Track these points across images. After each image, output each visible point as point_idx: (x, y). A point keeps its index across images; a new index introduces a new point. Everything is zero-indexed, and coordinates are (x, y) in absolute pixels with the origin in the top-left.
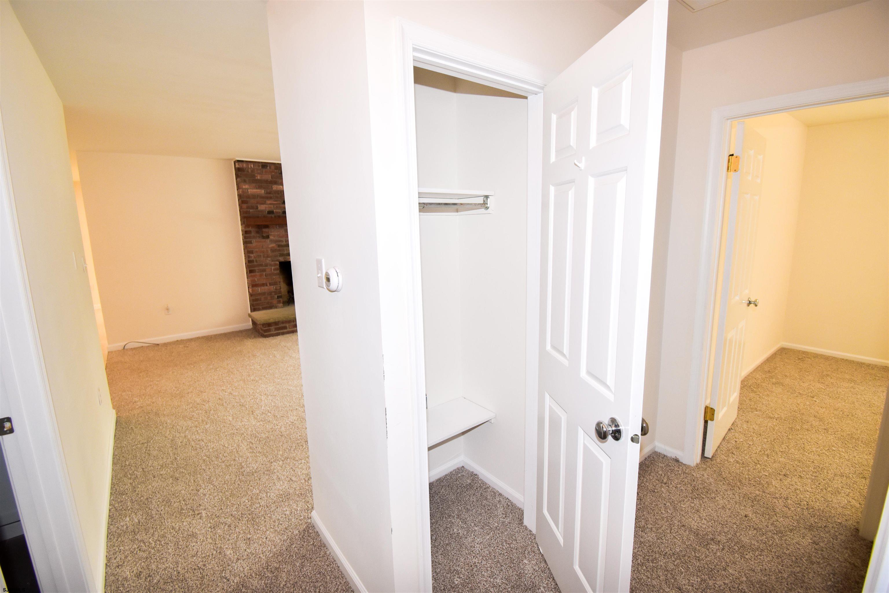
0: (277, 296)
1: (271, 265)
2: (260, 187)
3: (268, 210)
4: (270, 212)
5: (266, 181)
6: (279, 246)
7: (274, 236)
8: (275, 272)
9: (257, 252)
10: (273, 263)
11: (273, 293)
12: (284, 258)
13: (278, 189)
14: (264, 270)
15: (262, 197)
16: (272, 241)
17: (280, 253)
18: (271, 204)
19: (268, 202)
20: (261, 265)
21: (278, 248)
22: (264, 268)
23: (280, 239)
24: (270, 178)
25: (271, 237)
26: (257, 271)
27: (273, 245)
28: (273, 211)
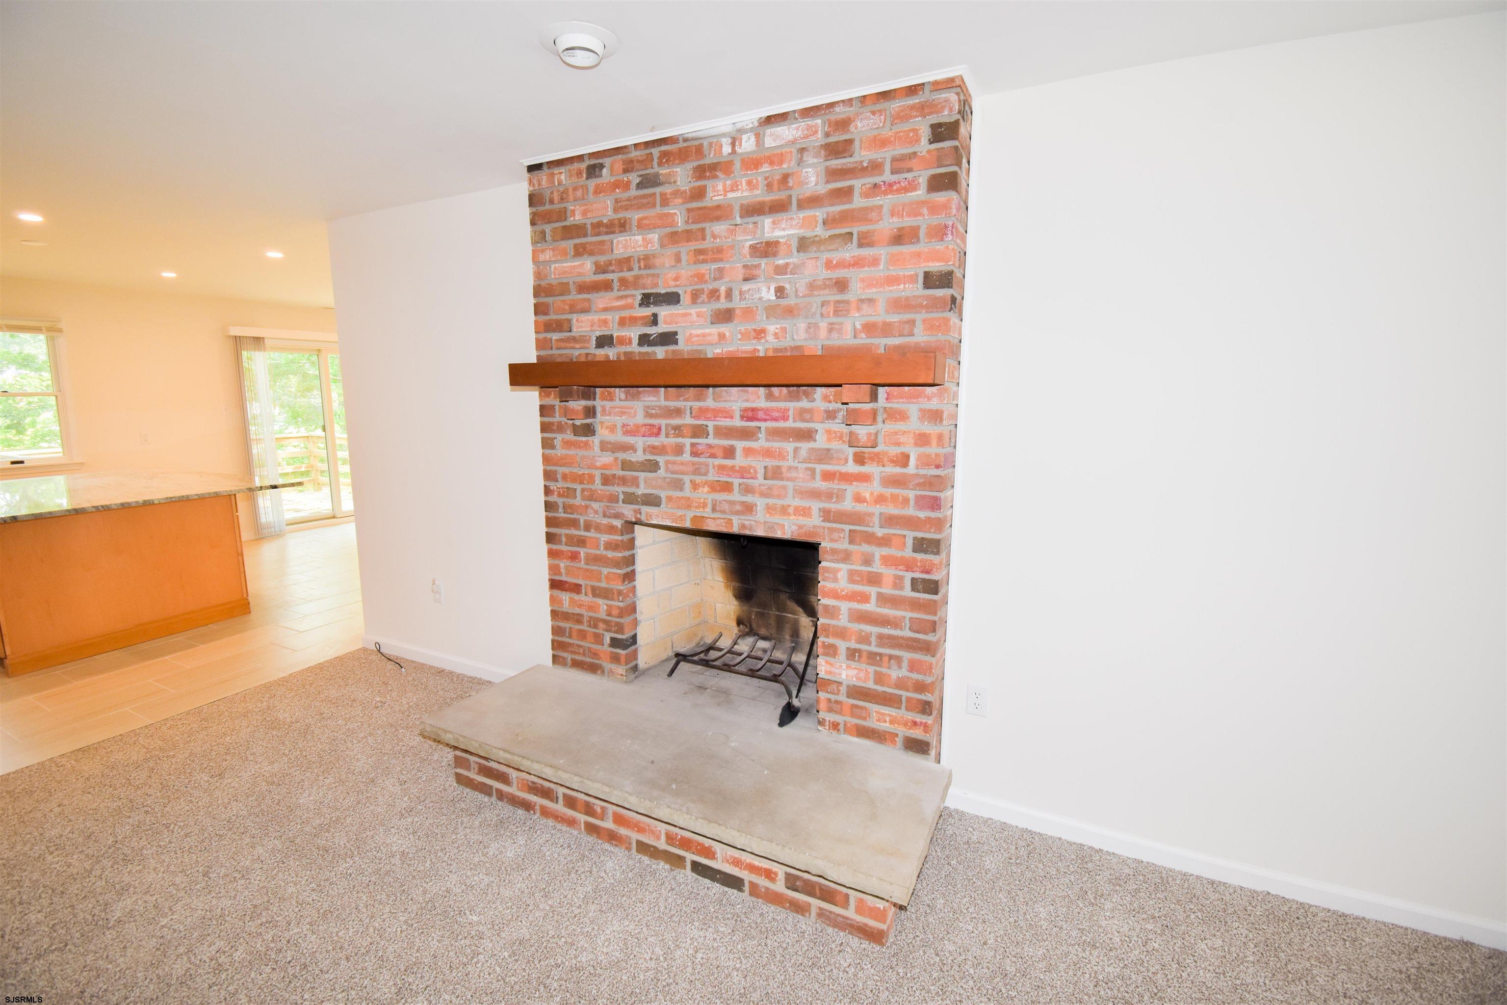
0: (612, 639)
1: (598, 528)
2: (580, 251)
3: (598, 334)
4: (604, 341)
5: (599, 227)
6: (626, 465)
7: (612, 429)
8: (610, 554)
9: (565, 477)
10: (605, 521)
11: (601, 625)
12: (635, 511)
13: (630, 252)
14: (582, 542)
15: (583, 288)
16: (605, 446)
17: (626, 489)
18: (605, 310)
19: (601, 300)
20: (574, 523)
21: (621, 473)
22: (582, 533)
23: (630, 440)
24: (610, 212)
25: (602, 434)
26: (564, 539)
27: (607, 458)
28: (611, 337)
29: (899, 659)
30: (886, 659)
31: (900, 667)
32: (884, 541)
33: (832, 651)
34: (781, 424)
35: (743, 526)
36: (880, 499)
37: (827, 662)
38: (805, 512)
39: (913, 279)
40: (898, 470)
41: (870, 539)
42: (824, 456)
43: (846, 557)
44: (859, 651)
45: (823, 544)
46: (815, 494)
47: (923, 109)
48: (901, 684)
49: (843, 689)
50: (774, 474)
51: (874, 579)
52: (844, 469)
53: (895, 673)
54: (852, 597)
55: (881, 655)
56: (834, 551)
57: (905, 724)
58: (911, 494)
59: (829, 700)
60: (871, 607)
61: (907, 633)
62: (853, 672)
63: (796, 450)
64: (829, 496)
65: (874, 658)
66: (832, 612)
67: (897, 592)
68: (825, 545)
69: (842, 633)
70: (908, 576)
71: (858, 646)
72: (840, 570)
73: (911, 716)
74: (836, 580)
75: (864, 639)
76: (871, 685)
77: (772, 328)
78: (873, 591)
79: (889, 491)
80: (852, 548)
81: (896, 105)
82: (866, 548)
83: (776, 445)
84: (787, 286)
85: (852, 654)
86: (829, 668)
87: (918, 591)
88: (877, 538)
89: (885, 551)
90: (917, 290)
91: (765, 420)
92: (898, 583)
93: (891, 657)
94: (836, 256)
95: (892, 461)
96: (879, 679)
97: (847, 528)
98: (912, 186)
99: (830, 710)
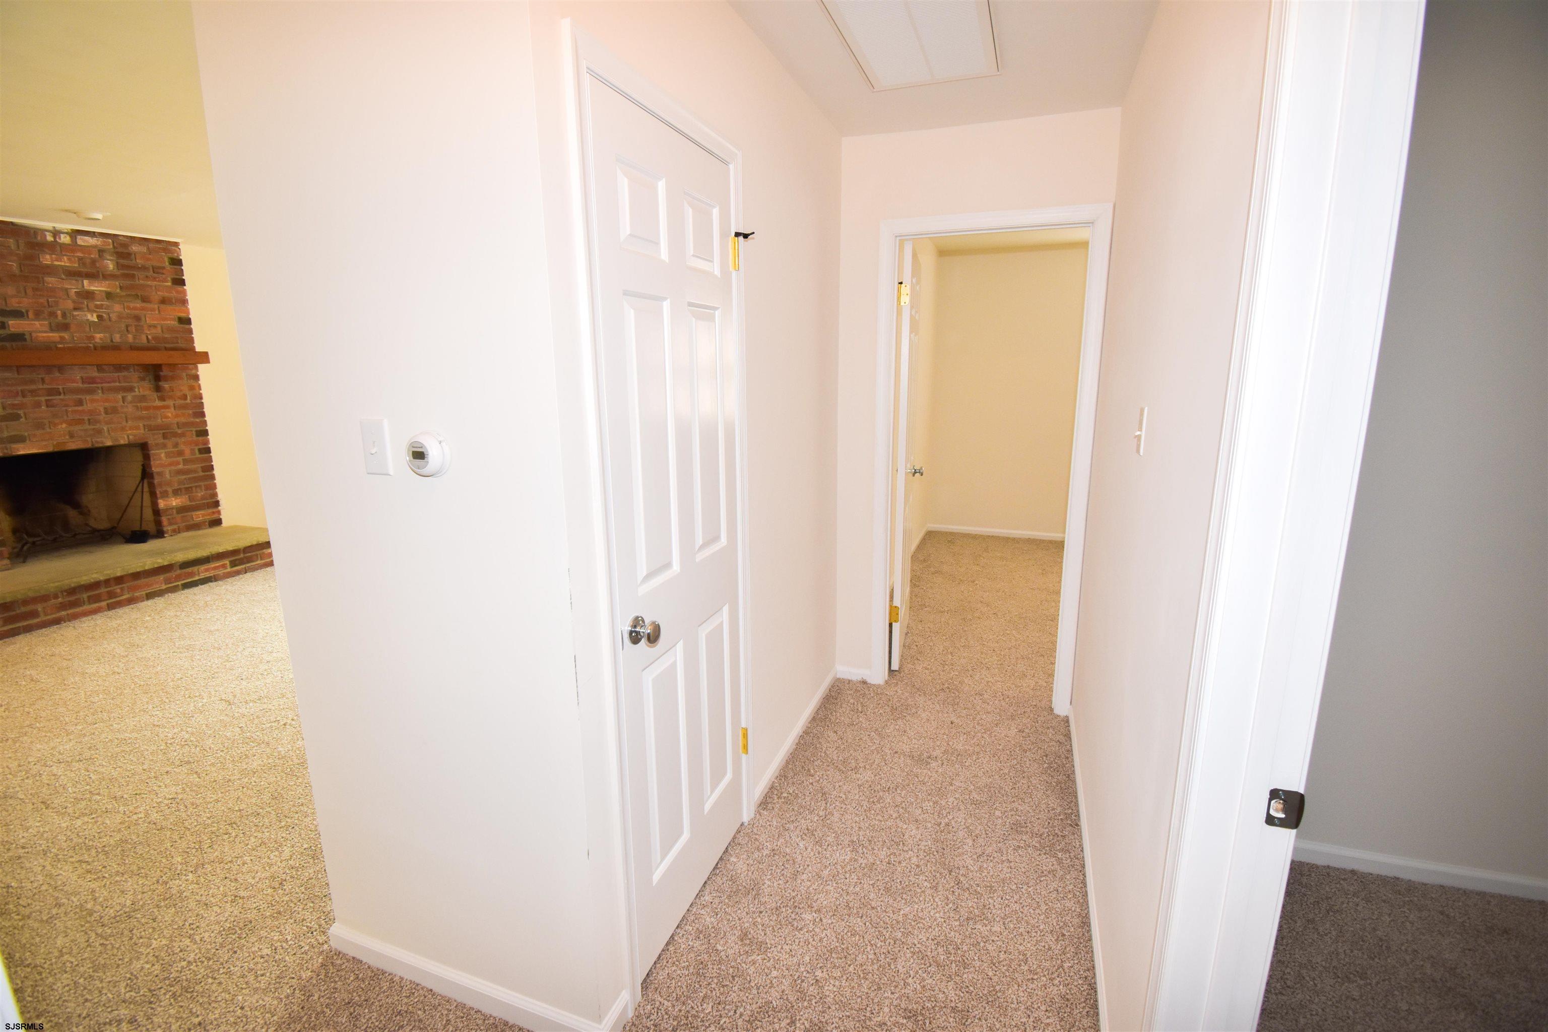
29: (200, 486)
30: (194, 489)
31: (201, 490)
32: (183, 435)
33: (165, 495)
34: (113, 384)
35: (97, 442)
36: (177, 416)
37: (164, 500)
38: (138, 428)
39: (173, 320)
40: (182, 402)
41: (175, 435)
42: (143, 398)
43: (164, 446)
44: (180, 489)
45: (149, 442)
46: (141, 418)
47: (165, 250)
48: (203, 498)
49: (175, 511)
50: (114, 410)
51: (180, 453)
52: (155, 404)
53: (200, 494)
54: (171, 464)
55: (191, 487)
56: (157, 445)
57: (209, 515)
58: (191, 412)
59: (169, 519)
60: (181, 466)
61: (201, 474)
62: (178, 501)
63: (124, 398)
64: (149, 418)
65: (188, 490)
66: (160, 474)
67: (193, 457)
68: (151, 442)
69: (169, 484)
70: (196, 448)
71: (178, 487)
72: (162, 453)
73: (210, 511)
74: (160, 459)
75: (180, 483)
76: (188, 503)
77: (98, 336)
78: (180, 459)
79: (180, 412)
80: (166, 441)
81: (151, 245)
82: (174, 440)
83: (111, 396)
84: (104, 315)
85: (176, 493)
86: (165, 503)
87: (203, 454)
88: (179, 434)
89: (183, 440)
90: (175, 323)
91: (102, 383)
92: (192, 451)
93: (196, 487)
94: (132, 305)
95: (179, 398)
96: (191, 499)
97: (161, 432)
98: (165, 281)
99: (170, 524)
